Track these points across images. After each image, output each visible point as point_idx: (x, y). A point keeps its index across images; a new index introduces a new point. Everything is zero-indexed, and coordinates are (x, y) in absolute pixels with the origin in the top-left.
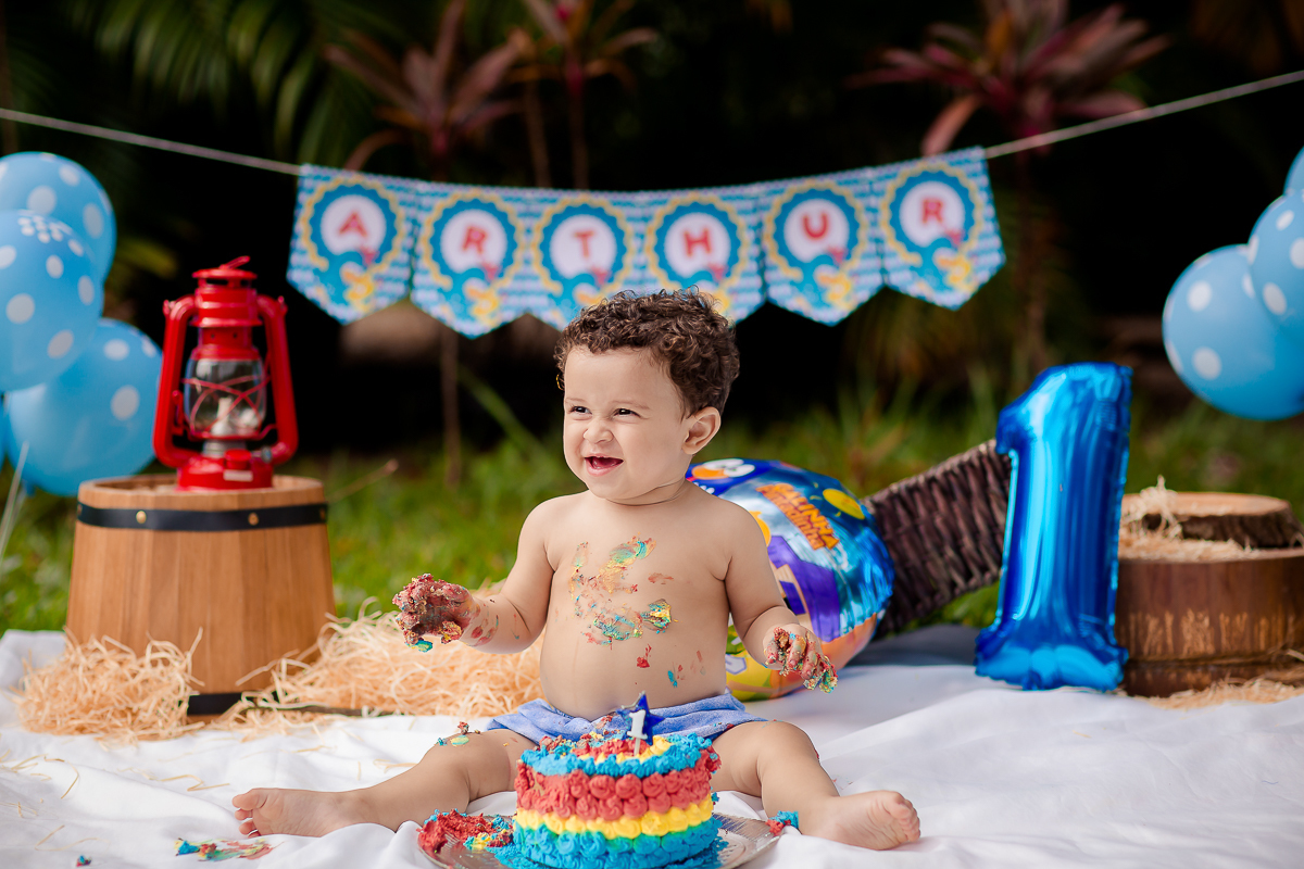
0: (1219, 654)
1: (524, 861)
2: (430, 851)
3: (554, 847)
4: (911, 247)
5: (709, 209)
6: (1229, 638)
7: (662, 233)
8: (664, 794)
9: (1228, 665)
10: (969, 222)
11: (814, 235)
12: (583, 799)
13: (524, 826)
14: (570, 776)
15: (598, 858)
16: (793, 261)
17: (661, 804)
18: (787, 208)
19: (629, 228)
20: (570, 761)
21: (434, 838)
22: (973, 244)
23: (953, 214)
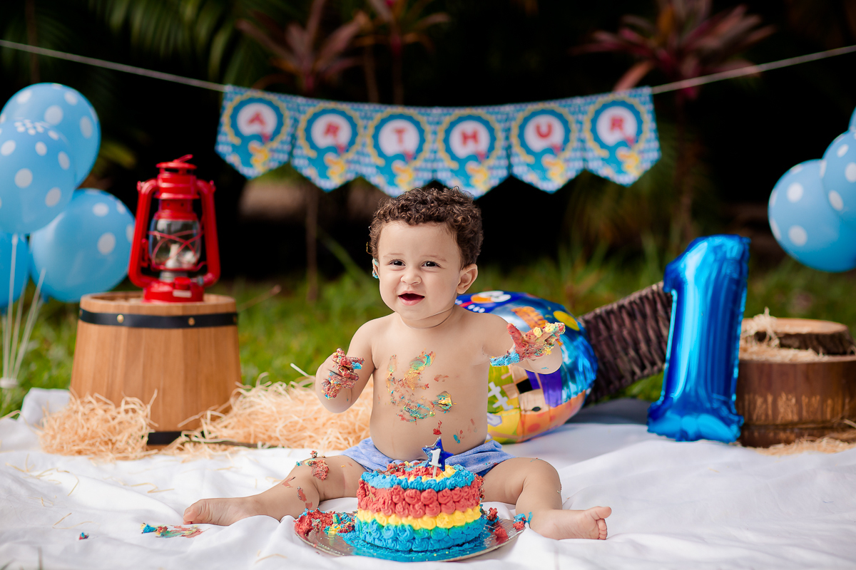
0: (801, 421)
1: (361, 542)
2: (302, 535)
3: (381, 534)
4: (603, 145)
5: (478, 119)
6: (807, 412)
7: (448, 132)
8: (451, 502)
9: (806, 429)
10: (640, 131)
11: (543, 136)
12: (400, 504)
13: (362, 520)
14: (392, 489)
15: (408, 541)
16: (529, 151)
17: (449, 508)
18: (526, 120)
19: (428, 128)
20: (392, 480)
21: (305, 527)
22: (642, 145)
23: (630, 127)
